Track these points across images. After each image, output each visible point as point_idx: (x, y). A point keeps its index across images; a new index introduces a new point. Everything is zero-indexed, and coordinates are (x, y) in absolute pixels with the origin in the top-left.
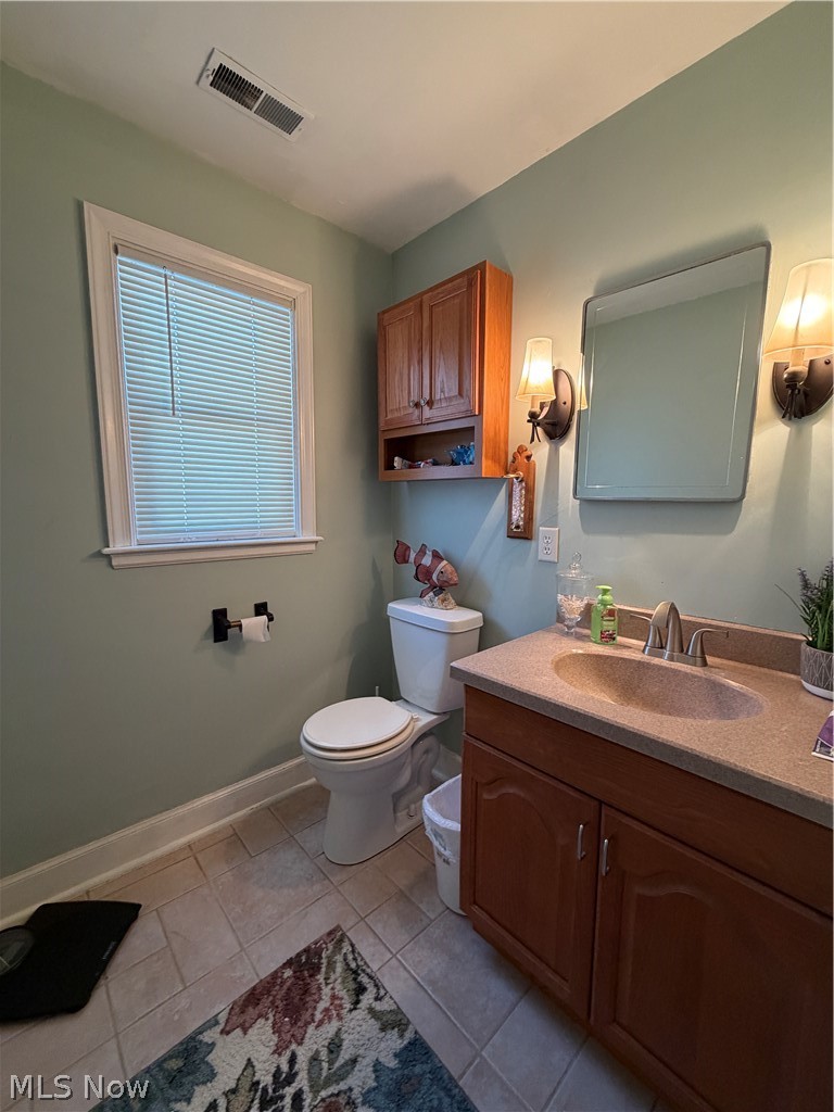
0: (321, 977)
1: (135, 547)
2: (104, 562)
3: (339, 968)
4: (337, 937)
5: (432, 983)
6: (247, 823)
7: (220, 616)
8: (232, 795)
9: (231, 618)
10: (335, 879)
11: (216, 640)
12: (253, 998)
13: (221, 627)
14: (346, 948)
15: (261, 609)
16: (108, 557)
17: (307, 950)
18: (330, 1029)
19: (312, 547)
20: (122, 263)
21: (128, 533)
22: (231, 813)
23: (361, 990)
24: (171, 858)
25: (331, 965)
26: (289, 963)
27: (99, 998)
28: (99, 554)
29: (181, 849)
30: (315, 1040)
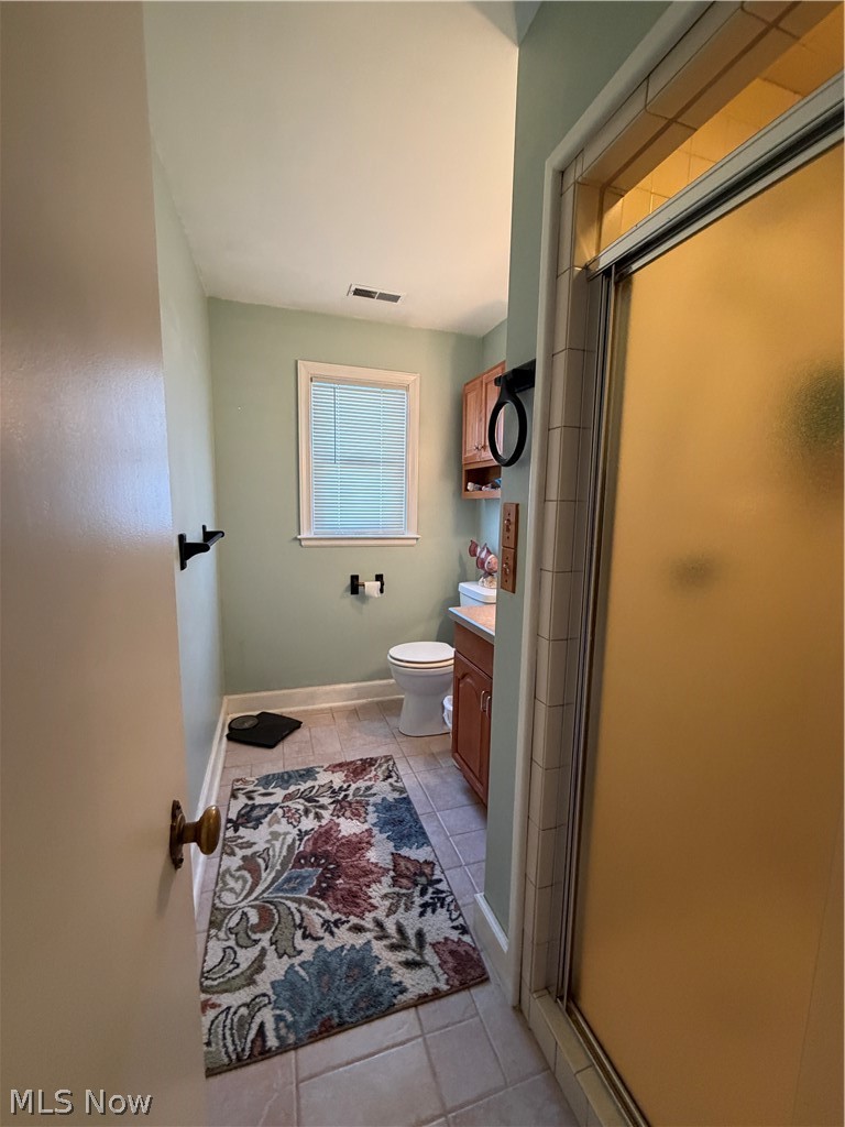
0: (373, 768)
1: (312, 536)
2: (298, 542)
3: (383, 768)
4: (388, 759)
5: (427, 787)
6: (363, 707)
7: (355, 578)
8: (356, 689)
9: (360, 581)
10: (398, 739)
11: (352, 593)
12: (340, 765)
13: (355, 586)
14: (391, 763)
15: (379, 578)
16: (300, 540)
17: (371, 759)
18: (369, 783)
19: (415, 541)
20: (315, 386)
21: (309, 528)
22: (352, 700)
23: (390, 777)
24: (322, 711)
25: (380, 766)
26: (361, 760)
27: (279, 748)
28: (296, 539)
29: (326, 709)
30: (362, 784)
